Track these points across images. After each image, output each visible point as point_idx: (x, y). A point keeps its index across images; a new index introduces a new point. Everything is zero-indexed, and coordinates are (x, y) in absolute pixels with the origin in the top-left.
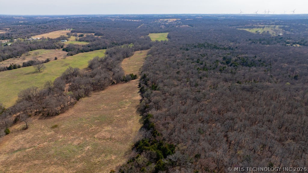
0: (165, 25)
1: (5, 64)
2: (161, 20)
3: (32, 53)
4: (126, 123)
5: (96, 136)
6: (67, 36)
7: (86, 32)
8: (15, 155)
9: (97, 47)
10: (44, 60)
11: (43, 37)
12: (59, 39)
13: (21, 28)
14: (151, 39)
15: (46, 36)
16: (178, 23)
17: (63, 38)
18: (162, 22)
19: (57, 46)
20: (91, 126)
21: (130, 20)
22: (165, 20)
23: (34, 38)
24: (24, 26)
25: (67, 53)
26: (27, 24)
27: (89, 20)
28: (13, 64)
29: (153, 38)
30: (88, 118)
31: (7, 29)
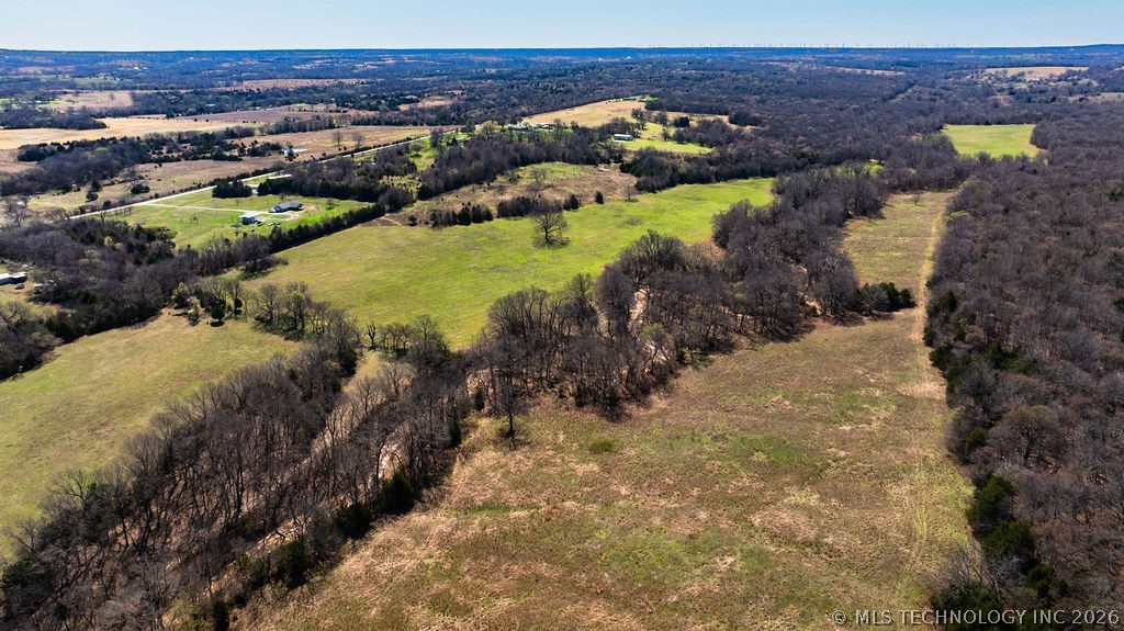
0: (1012, 93)
1: (449, 203)
2: (993, 71)
3: (526, 173)
4: (880, 492)
5: (757, 520)
6: (634, 121)
7: (699, 110)
8: (477, 520)
9: (741, 165)
10: (561, 198)
11: (557, 121)
12: (608, 131)
13: (491, 89)
14: (957, 148)
15: (567, 117)
16: (1075, 84)
17: (619, 127)
18: (999, 79)
19: (603, 153)
20: (735, 474)
21: (859, 71)
22: (1012, 72)
23: (533, 122)
24: (500, 83)
25: (635, 180)
26: (509, 76)
27: (705, 70)
28: (469, 204)
29: (965, 144)
30: (723, 437)
31: (456, 92)
